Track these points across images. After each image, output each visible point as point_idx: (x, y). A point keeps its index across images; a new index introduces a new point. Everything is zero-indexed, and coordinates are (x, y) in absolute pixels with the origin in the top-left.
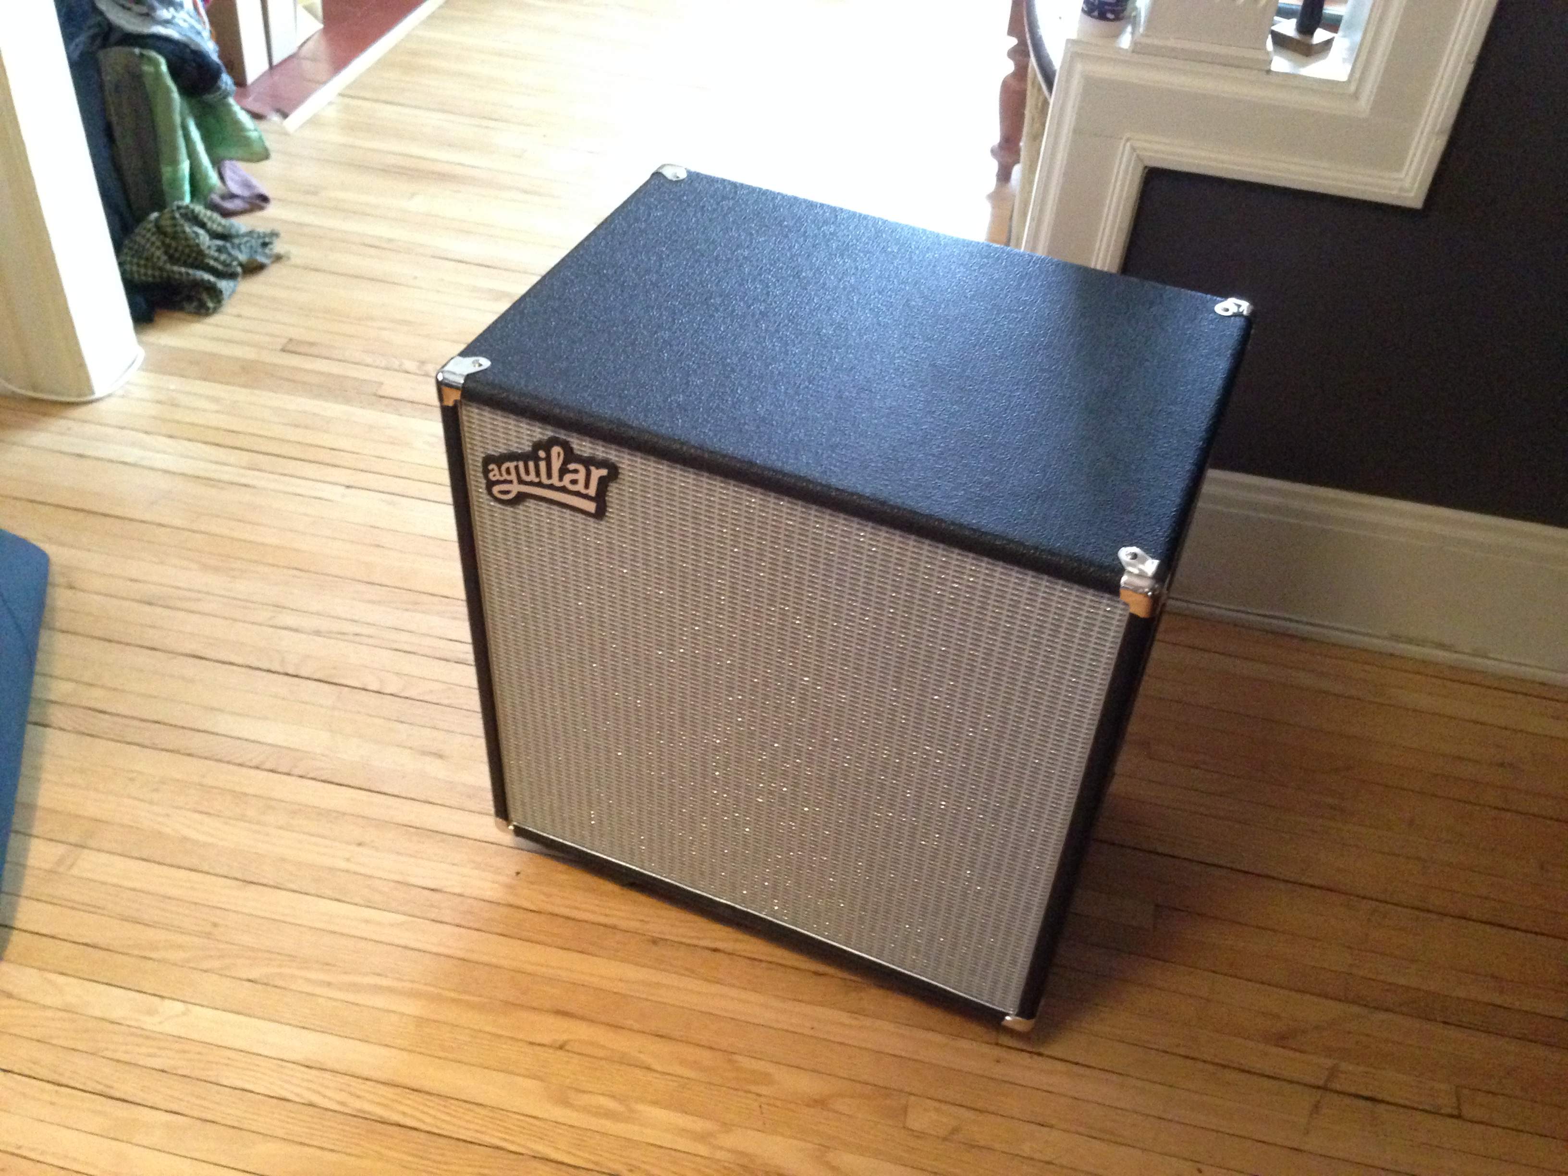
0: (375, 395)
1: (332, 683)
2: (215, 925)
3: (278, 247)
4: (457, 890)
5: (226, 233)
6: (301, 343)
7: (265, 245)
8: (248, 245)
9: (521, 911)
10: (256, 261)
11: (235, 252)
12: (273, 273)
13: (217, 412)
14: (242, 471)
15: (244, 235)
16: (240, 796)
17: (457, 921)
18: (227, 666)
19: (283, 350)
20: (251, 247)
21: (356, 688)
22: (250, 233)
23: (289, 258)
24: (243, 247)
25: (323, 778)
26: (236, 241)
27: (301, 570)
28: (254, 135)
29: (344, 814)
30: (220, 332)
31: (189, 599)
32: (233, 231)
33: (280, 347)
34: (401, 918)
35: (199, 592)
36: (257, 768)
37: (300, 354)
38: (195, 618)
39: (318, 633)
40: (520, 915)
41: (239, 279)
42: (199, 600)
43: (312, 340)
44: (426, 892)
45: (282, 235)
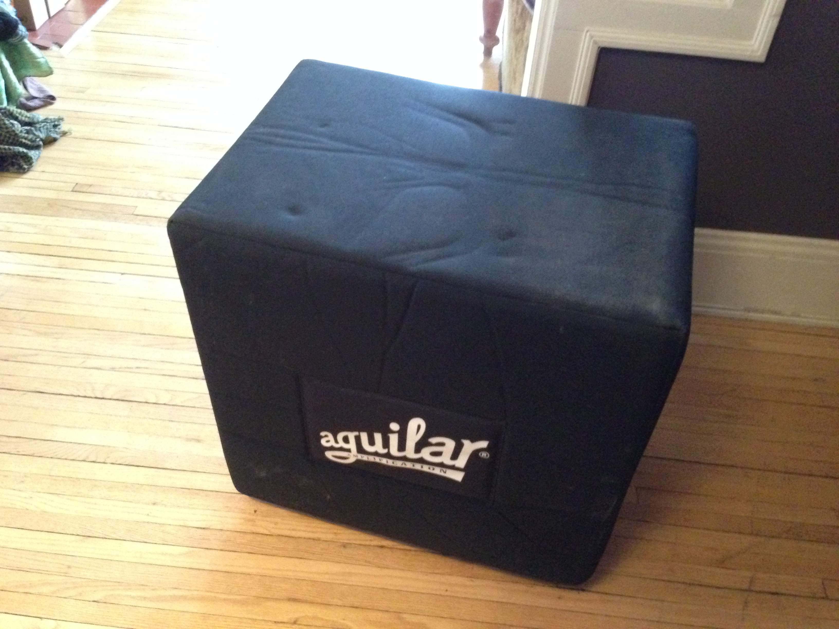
0: (133, 214)
1: (126, 401)
2: (69, 567)
3: (64, 127)
4: (219, 527)
5: (31, 121)
6: (82, 185)
7: (55, 126)
8: (45, 127)
9: (260, 535)
10: (51, 136)
11: (37, 133)
12: (62, 143)
13: (36, 233)
14: (55, 270)
15: (42, 122)
16: (75, 480)
17: (221, 547)
18: (58, 396)
19: (73, 191)
20: (47, 129)
21: (141, 402)
22: (45, 120)
23: (71, 133)
24: (42, 129)
25: (127, 463)
26: (38, 126)
27: (98, 330)
28: (42, 60)
29: (142, 485)
30: (33, 183)
31: (32, 355)
32: (35, 120)
33: (71, 190)
34: (186, 550)
35: (36, 350)
36: (84, 461)
37: (83, 192)
38: (34, 367)
39: (113, 369)
40: (259, 538)
41: (42, 149)
42: (36, 355)
43: (90, 183)
44: (200, 530)
45: (65, 119)
